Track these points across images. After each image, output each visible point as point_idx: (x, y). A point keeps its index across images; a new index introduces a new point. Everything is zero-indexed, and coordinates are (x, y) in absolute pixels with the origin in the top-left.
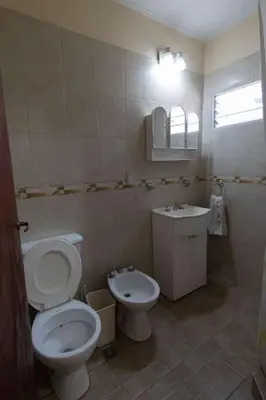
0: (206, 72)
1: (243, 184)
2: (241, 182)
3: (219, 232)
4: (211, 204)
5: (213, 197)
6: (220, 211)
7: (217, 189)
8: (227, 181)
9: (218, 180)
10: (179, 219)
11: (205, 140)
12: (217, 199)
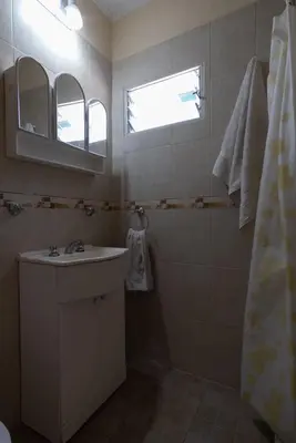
0: (116, 58)
1: (171, 210)
2: (169, 207)
3: (143, 286)
4: (129, 242)
5: (131, 232)
6: (142, 251)
7: (135, 219)
8: (149, 207)
9: (138, 207)
10: (65, 266)
11: (116, 152)
12: (136, 234)
